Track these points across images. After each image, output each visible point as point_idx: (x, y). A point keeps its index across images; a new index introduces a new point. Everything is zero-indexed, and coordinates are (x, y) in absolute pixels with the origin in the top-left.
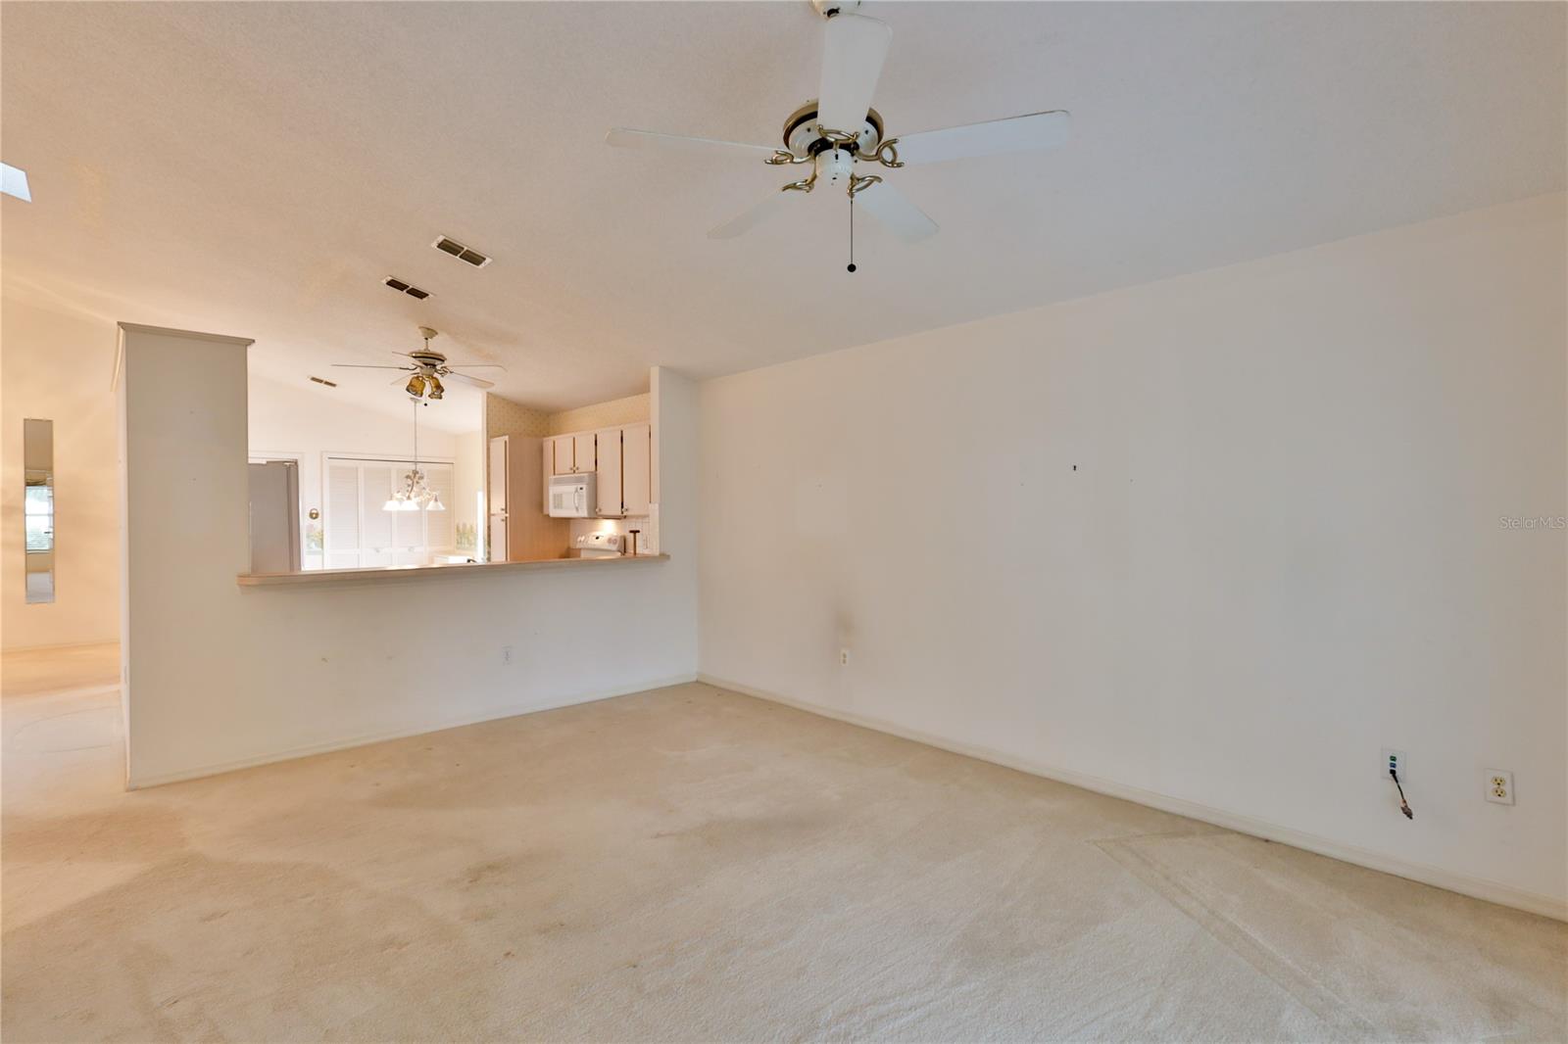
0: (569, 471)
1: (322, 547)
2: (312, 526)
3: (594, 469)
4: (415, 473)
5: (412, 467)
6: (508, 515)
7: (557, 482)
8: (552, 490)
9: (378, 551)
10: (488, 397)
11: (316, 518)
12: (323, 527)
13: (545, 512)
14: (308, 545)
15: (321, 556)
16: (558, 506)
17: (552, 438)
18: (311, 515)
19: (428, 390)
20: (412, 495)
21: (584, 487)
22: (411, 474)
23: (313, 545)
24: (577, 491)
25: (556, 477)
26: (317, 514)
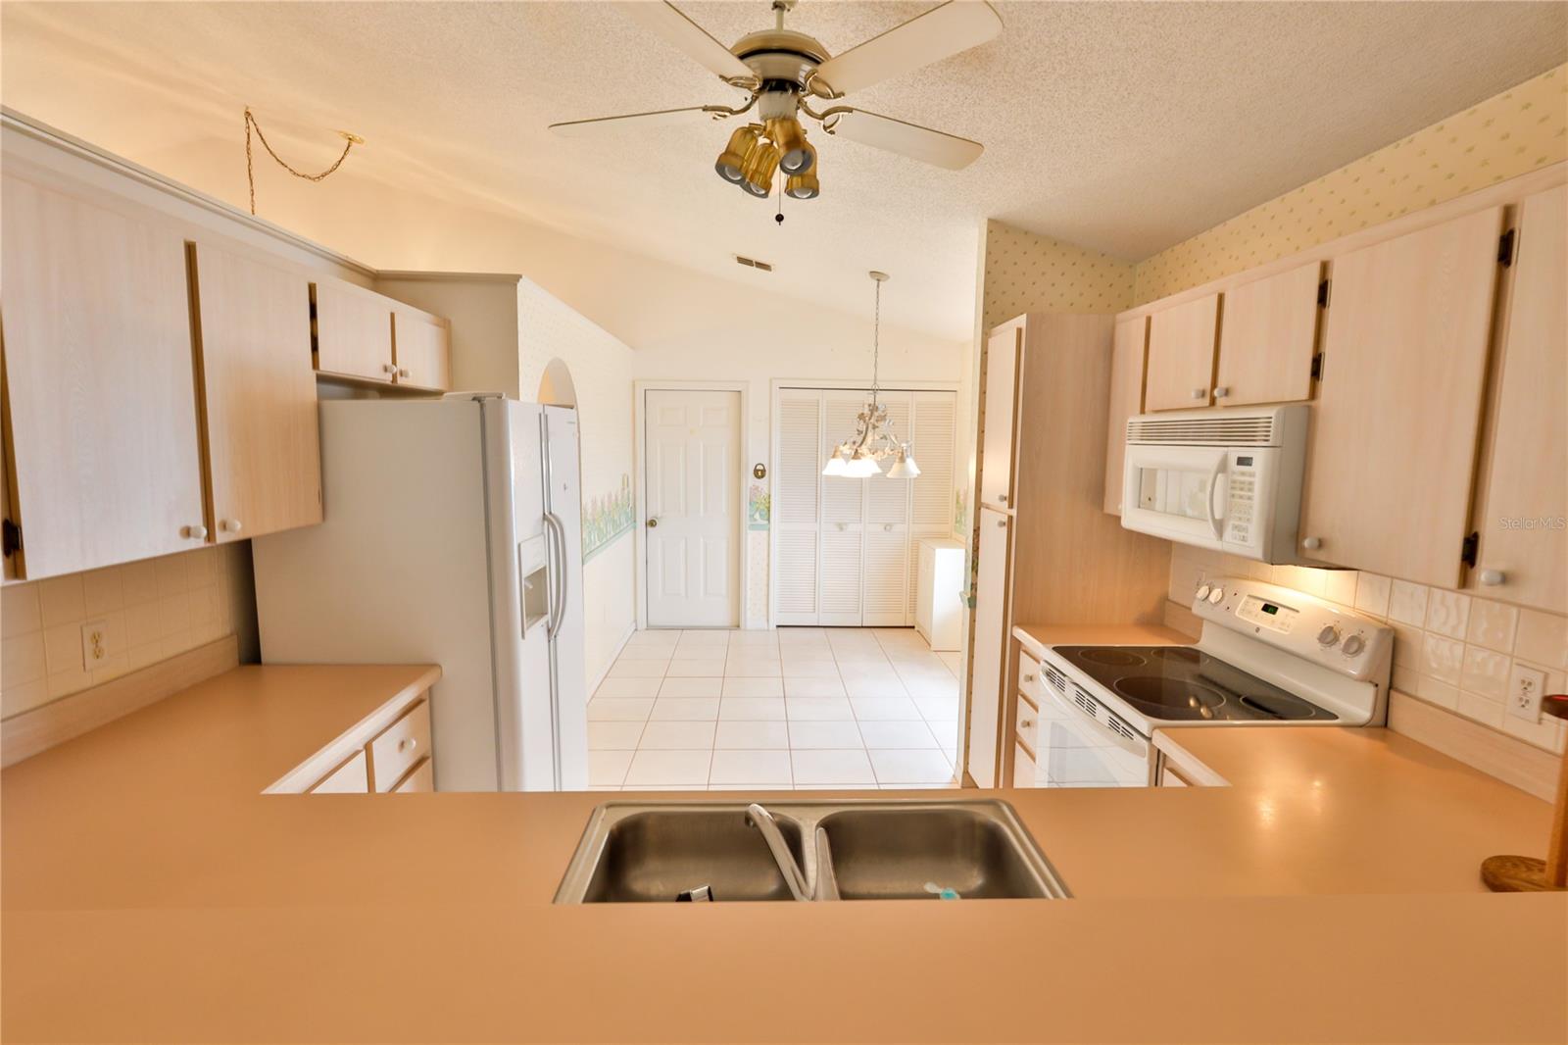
0: (1192, 400)
1: (769, 520)
2: (757, 488)
3: (1303, 393)
4: (874, 408)
5: (869, 398)
6: (1014, 512)
7: (1155, 434)
8: (1135, 457)
9: (841, 529)
10: (990, 232)
11: (763, 476)
12: (769, 491)
13: (1109, 509)
14: (752, 516)
15: (765, 533)
16: (1146, 501)
17: (1143, 310)
18: (756, 471)
19: (779, 179)
20: (864, 449)
21: (1260, 456)
22: (866, 411)
23: (757, 516)
24: (1223, 467)
25: (1148, 418)
26: (763, 471)
